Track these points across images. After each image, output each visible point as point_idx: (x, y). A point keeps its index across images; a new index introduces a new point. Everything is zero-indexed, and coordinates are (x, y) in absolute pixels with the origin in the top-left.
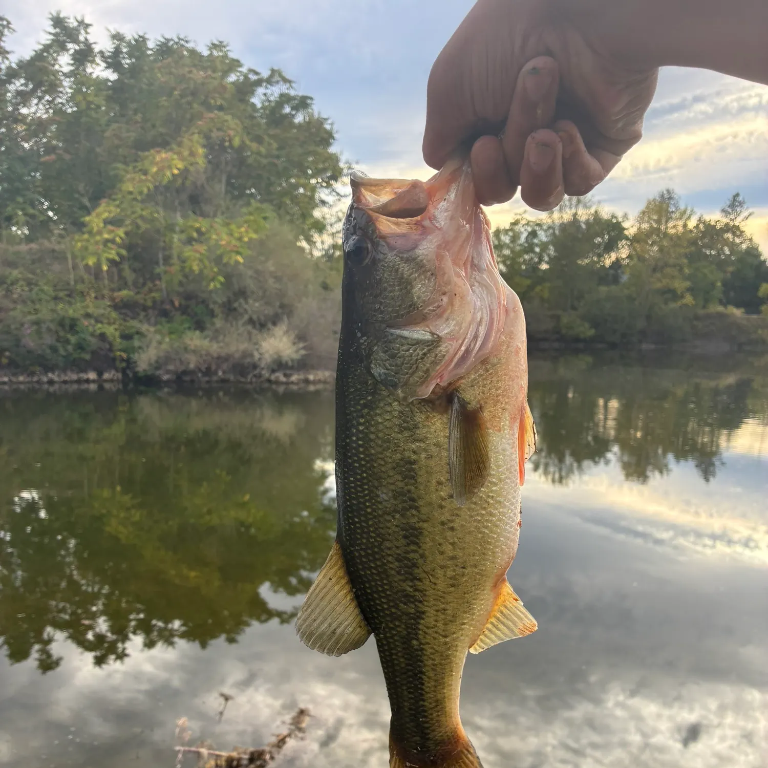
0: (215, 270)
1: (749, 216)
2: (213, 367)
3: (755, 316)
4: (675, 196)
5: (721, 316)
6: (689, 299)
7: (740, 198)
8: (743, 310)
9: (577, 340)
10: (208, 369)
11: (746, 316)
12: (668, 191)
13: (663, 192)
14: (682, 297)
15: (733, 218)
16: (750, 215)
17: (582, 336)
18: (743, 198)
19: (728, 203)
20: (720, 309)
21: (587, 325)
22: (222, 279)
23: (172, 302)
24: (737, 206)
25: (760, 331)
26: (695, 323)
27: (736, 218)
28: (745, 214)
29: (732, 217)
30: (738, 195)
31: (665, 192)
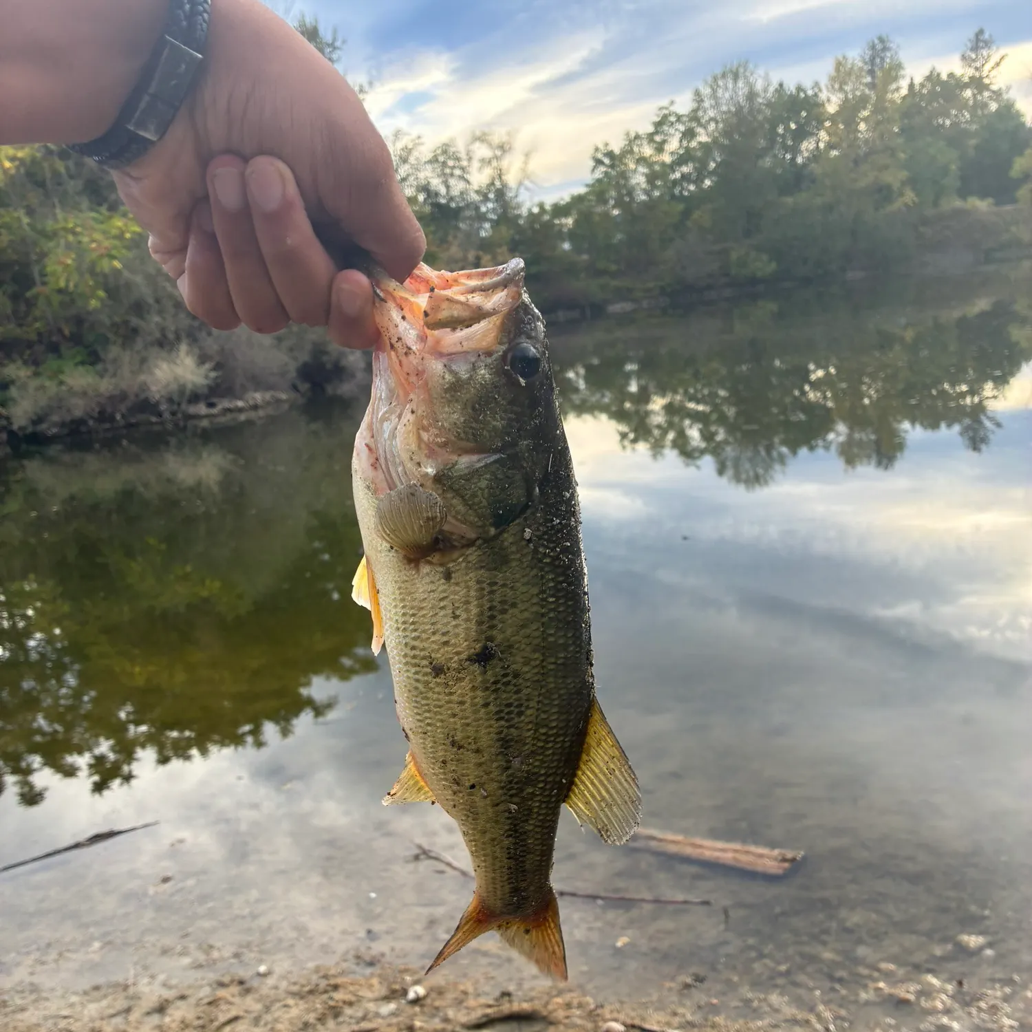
0: (91, 283)
1: (1001, 60)
2: (109, 410)
3: (1008, 208)
4: (891, 45)
5: (958, 213)
6: (910, 196)
7: (986, 36)
8: (990, 200)
9: (754, 281)
10: (101, 413)
11: (995, 209)
12: (881, 40)
13: (873, 42)
14: (901, 194)
15: (978, 66)
16: (1002, 58)
17: (759, 274)
18: (991, 36)
19: (969, 45)
20: (958, 203)
21: (765, 257)
22: (101, 293)
23: (60, 331)
24: (983, 48)
25: (1014, 229)
26: (922, 229)
27: (983, 65)
28: (995, 58)
29: (978, 64)
30: (981, 32)
31: (876, 41)
